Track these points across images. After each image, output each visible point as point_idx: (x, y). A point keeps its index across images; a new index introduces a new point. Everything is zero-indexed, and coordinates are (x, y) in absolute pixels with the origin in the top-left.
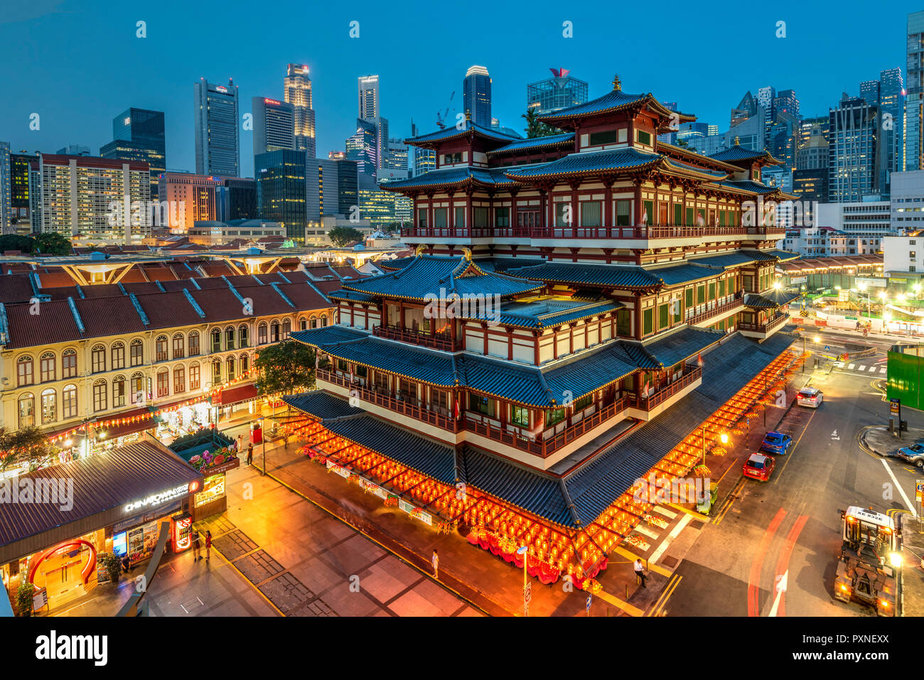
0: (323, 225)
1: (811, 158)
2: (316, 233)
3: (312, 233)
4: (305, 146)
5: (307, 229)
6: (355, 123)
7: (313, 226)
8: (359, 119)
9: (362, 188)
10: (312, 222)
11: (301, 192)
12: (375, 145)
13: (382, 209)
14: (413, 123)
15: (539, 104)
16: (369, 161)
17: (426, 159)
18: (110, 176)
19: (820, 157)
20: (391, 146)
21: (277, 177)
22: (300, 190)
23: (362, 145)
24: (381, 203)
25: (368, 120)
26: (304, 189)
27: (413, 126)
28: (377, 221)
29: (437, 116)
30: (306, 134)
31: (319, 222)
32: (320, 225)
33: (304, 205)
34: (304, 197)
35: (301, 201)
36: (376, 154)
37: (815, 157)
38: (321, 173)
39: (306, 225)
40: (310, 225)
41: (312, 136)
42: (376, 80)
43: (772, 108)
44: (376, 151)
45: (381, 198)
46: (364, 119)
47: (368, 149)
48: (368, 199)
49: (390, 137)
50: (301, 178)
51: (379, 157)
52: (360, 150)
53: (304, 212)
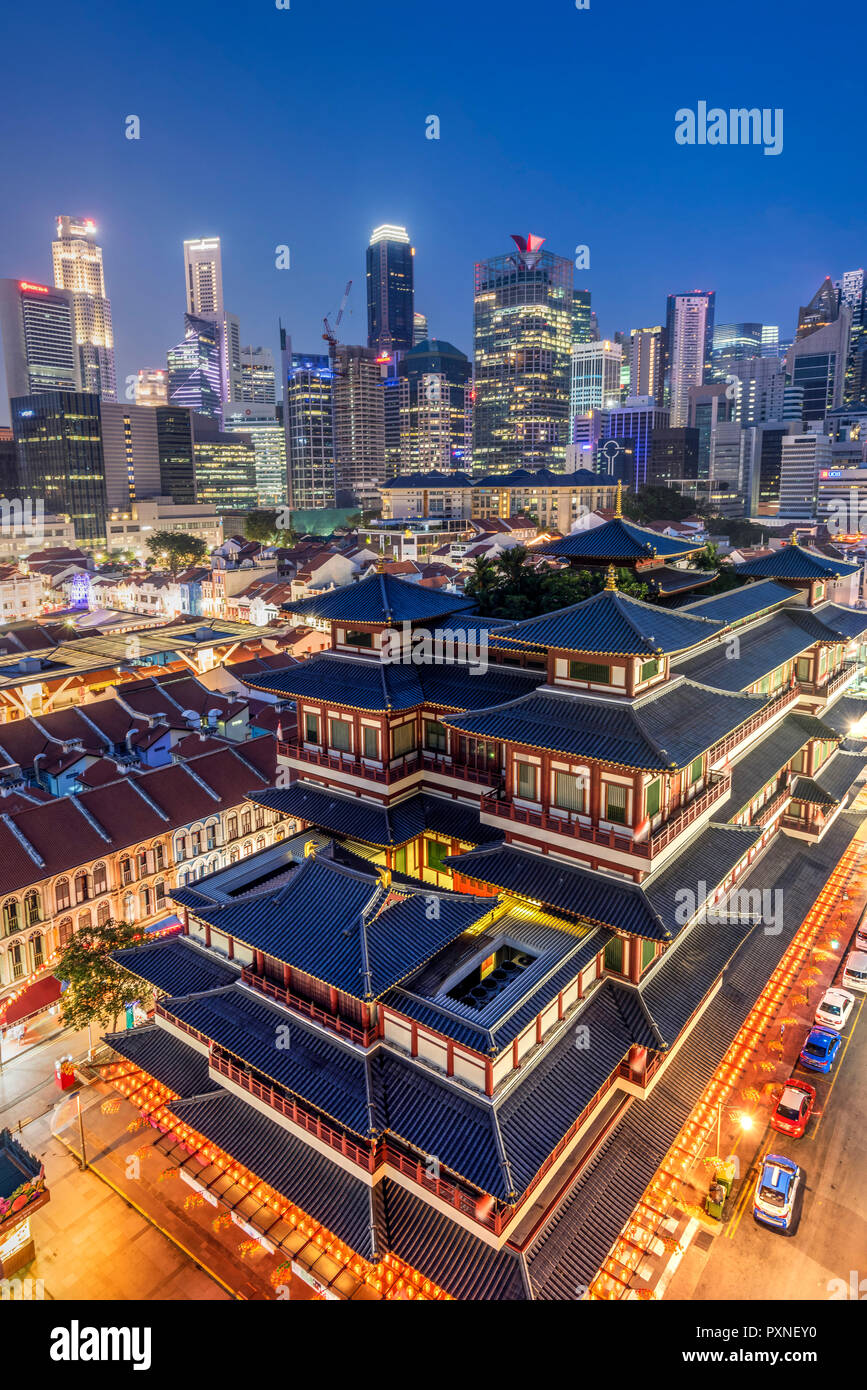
0: (135, 516)
2: (125, 529)
3: (117, 530)
4: (97, 363)
5: (109, 525)
6: (183, 319)
7: (120, 519)
8: (188, 315)
9: (199, 441)
10: (116, 510)
11: (96, 463)
12: (216, 360)
13: (233, 475)
14: (283, 328)
15: (493, 297)
16: (207, 386)
17: (306, 390)
20: (244, 359)
21: (52, 438)
22: (94, 458)
23: (195, 361)
24: (232, 466)
25: (204, 317)
26: (100, 458)
27: (283, 333)
28: (226, 495)
29: (323, 323)
30: (96, 341)
31: (129, 510)
32: (131, 515)
33: (102, 485)
34: (100, 469)
35: (97, 477)
36: (220, 376)
38: (128, 427)
39: (105, 517)
40: (114, 517)
41: (109, 345)
42: (215, 246)
44: (220, 371)
45: (233, 457)
46: (196, 315)
47: (206, 367)
48: (209, 459)
49: (242, 345)
50: (94, 439)
51: (226, 381)
52: (193, 370)
53: (103, 496)
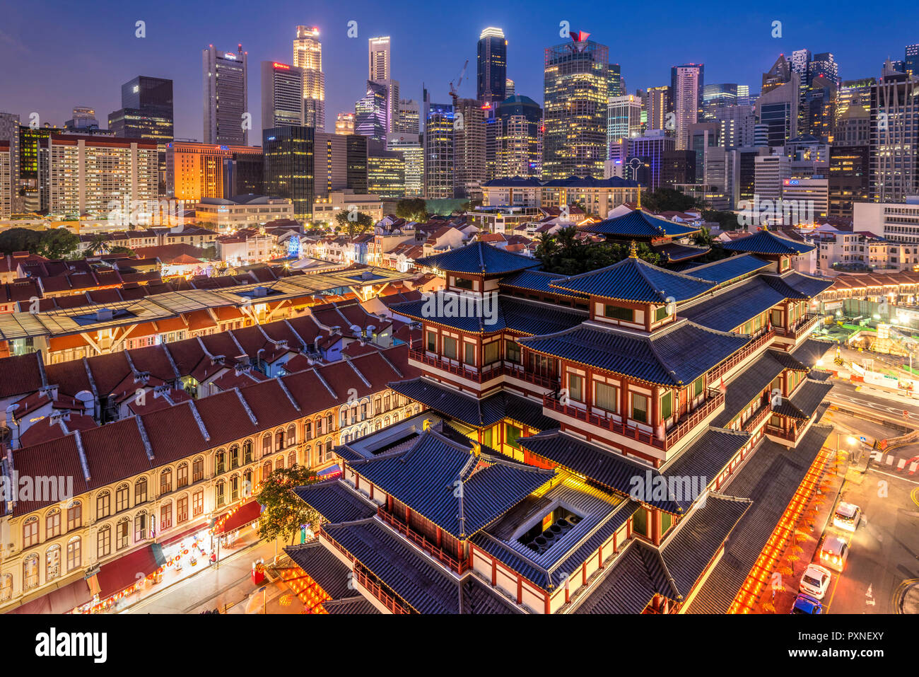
0: (330, 201)
1: (849, 129)
2: (324, 209)
3: (319, 209)
4: (314, 109)
5: (314, 206)
6: (366, 84)
7: (321, 203)
8: (369, 82)
9: (371, 156)
10: (319, 197)
11: (309, 168)
12: (384, 108)
13: (391, 177)
14: (425, 88)
15: (557, 69)
16: (378, 123)
17: (438, 125)
18: (118, 155)
19: (860, 128)
20: (401, 107)
21: (285, 153)
22: (308, 165)
23: (372, 108)
24: (391, 171)
25: (378, 82)
26: (312, 166)
27: (425, 91)
28: (386, 189)
29: (449, 86)
30: (315, 97)
31: (327, 197)
32: (328, 201)
33: (312, 181)
34: (311, 172)
35: (309, 177)
36: (386, 117)
37: (855, 128)
38: (329, 147)
39: (313, 201)
40: (318, 201)
41: (321, 99)
42: (387, 42)
43: (808, 72)
44: (386, 114)
45: (391, 166)
46: (374, 81)
47: (378, 112)
48: (377, 167)
49: (401, 99)
50: (309, 154)
51: (390, 120)
52: (370, 114)
53: (312, 188)
